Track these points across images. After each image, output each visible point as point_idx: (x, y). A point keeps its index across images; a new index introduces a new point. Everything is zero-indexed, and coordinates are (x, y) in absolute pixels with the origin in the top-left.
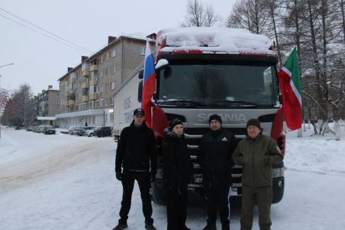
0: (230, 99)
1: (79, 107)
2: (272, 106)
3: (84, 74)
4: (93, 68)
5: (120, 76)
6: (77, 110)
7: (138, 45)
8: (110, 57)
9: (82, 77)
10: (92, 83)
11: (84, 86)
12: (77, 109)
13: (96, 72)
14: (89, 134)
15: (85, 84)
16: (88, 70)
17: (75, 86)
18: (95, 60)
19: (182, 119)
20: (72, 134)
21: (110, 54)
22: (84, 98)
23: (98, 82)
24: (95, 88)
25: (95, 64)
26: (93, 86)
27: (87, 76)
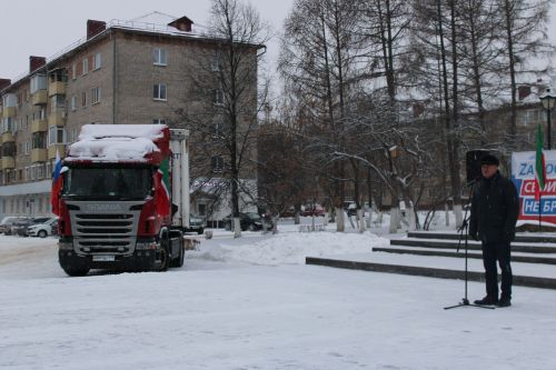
0: (113, 194)
1: (26, 173)
2: (142, 199)
3: (36, 100)
4: (54, 88)
5: (111, 111)
6: (21, 180)
7: (148, 45)
8: (90, 67)
9: (30, 107)
10: (53, 121)
11: (36, 127)
12: (21, 178)
13: (61, 97)
14: (36, 231)
15: (37, 121)
16: (44, 90)
17: (16, 125)
18: (60, 71)
19: (77, 208)
20: (9, 233)
21: (90, 60)
22: (36, 154)
23: (65, 120)
24: (60, 133)
25: (60, 80)
26: (56, 129)
27: (43, 105)
